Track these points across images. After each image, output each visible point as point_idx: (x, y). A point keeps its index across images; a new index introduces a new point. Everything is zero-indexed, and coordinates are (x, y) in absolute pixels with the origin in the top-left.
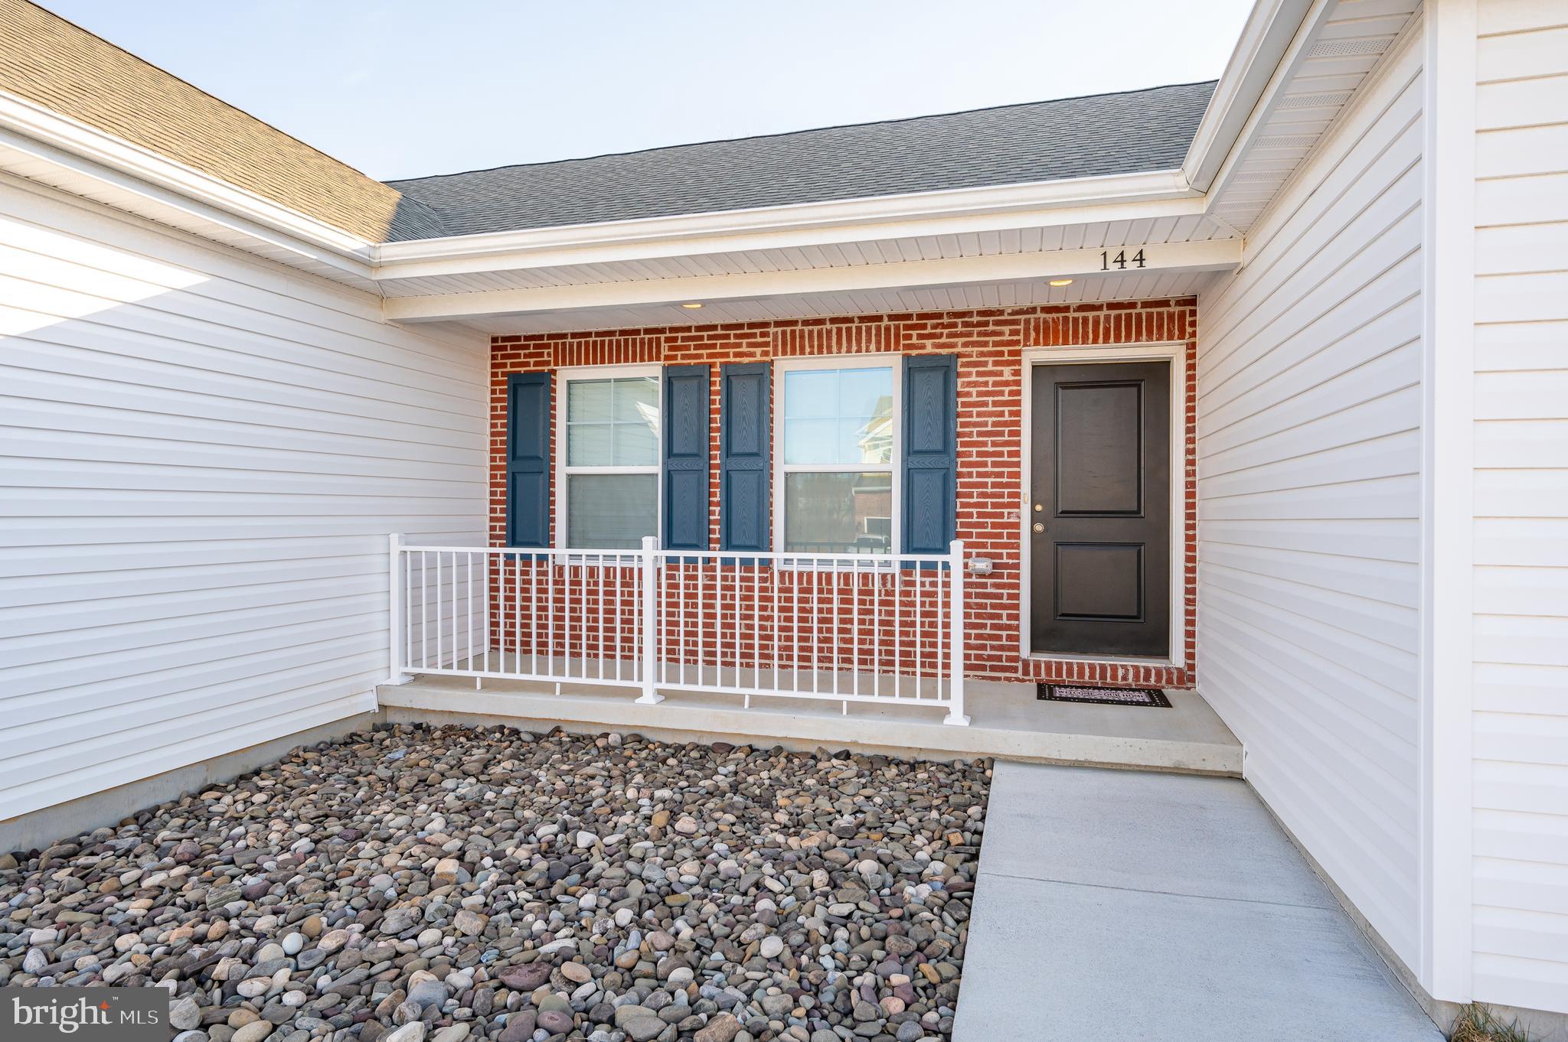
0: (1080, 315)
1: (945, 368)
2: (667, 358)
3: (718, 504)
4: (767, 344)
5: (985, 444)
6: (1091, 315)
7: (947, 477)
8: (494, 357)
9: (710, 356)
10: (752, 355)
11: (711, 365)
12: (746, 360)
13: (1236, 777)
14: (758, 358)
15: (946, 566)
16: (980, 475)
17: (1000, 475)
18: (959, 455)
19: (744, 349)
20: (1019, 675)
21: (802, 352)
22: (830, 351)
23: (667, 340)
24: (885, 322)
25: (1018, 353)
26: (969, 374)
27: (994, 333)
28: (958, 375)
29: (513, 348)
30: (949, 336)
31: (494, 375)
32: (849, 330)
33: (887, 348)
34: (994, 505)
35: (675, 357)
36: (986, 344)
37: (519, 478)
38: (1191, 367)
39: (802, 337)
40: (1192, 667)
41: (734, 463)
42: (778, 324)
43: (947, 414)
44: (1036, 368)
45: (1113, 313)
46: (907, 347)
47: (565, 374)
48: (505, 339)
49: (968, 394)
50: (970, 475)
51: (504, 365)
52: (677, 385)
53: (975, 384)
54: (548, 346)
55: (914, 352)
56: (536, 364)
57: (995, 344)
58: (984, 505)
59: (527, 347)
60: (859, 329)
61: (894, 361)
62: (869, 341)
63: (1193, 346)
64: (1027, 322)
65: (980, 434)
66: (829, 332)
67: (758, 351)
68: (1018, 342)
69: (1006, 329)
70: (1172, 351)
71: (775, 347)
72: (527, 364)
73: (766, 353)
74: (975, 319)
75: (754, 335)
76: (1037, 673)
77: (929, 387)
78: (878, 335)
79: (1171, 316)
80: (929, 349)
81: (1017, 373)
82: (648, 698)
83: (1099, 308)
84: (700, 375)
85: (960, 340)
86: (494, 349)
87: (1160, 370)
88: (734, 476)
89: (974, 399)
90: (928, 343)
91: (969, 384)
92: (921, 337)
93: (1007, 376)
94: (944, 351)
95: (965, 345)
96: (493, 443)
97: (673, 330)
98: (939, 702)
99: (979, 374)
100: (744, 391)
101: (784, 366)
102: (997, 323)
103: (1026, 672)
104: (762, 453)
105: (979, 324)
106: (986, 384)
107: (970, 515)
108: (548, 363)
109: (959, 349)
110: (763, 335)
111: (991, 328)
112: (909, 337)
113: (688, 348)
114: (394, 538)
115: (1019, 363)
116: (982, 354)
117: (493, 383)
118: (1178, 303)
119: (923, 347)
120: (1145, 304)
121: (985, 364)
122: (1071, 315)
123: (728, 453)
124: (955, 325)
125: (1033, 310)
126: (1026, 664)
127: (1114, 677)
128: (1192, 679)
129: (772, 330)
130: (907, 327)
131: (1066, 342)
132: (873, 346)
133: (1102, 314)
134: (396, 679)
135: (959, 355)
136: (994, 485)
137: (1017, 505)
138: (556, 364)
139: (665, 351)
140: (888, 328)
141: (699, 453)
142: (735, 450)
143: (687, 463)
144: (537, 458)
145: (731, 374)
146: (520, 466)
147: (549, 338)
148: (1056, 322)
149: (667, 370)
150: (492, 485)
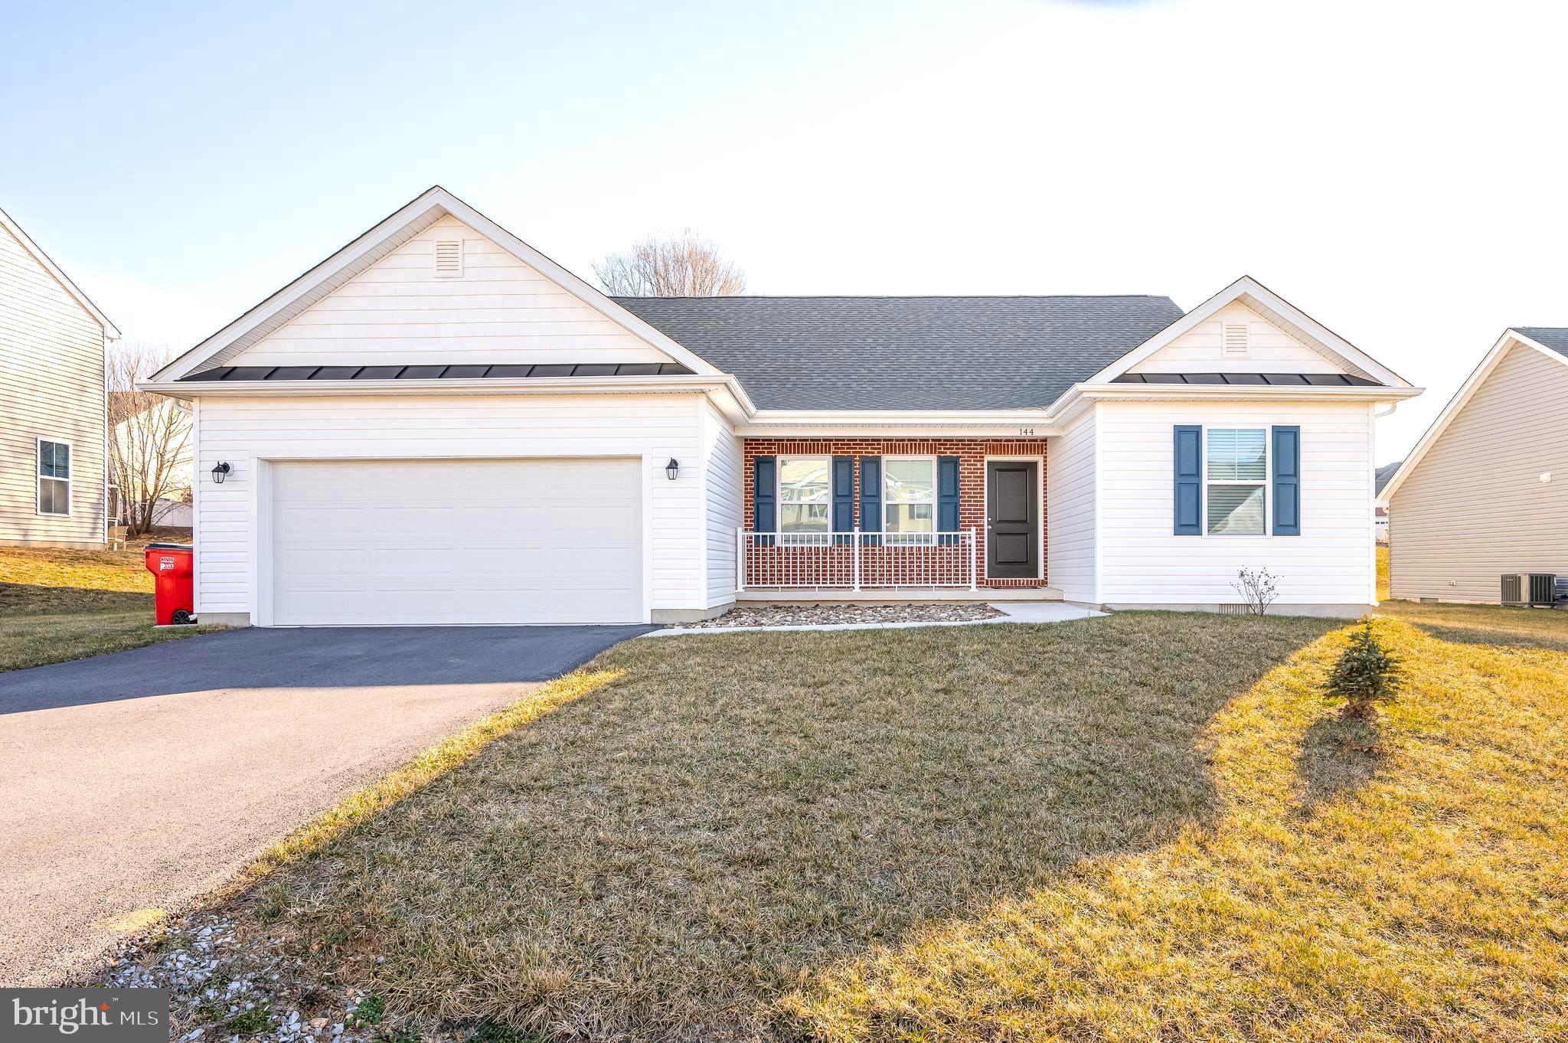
0: (1006, 443)
1: (955, 462)
2: (834, 452)
3: (858, 518)
4: (880, 448)
5: (970, 493)
6: (1010, 443)
7: (956, 506)
8: (746, 448)
9: (854, 452)
10: (873, 453)
11: (855, 457)
12: (870, 455)
13: (1062, 601)
14: (876, 454)
16: (968, 505)
17: (977, 505)
18: (961, 497)
19: (869, 450)
20: (984, 585)
21: (895, 453)
22: (906, 453)
23: (834, 444)
24: (931, 442)
25: (983, 457)
26: (964, 465)
27: (974, 449)
28: (960, 465)
29: (756, 444)
30: (957, 449)
31: (746, 457)
32: (915, 444)
33: (931, 453)
34: (974, 518)
35: (837, 452)
36: (970, 453)
37: (760, 507)
38: (1045, 465)
39: (895, 446)
40: (1046, 578)
41: (866, 500)
42: (884, 440)
43: (956, 481)
44: (989, 463)
46: (939, 453)
47: (781, 458)
48: (751, 440)
49: (964, 473)
50: (965, 505)
51: (751, 452)
52: (839, 465)
53: (967, 469)
54: (775, 444)
55: (942, 455)
56: (768, 452)
57: (974, 453)
58: (971, 518)
59: (763, 444)
60: (919, 444)
61: (933, 458)
62: (923, 449)
63: (1045, 457)
64: (986, 445)
65: (968, 489)
66: (907, 445)
67: (876, 451)
68: (982, 453)
69: (978, 447)
70: (1038, 458)
71: (883, 450)
72: (764, 452)
73: (879, 453)
74: (967, 443)
75: (874, 444)
76: (991, 584)
77: (948, 469)
78: (928, 447)
79: (1038, 445)
80: (948, 454)
81: (982, 465)
82: (857, 590)
83: (1013, 441)
84: (849, 461)
85: (961, 451)
86: (746, 444)
87: (1034, 464)
88: (867, 506)
89: (966, 475)
90: (948, 451)
91: (964, 469)
92: (945, 449)
93: (979, 466)
94: (954, 455)
95: (963, 453)
96: (746, 489)
97: (836, 440)
98: (967, 584)
99: (968, 465)
100: (870, 469)
101: (886, 458)
102: (975, 445)
103: (987, 584)
104: (877, 496)
105: (968, 445)
106: (970, 469)
107: (965, 522)
108: (775, 452)
109: (960, 455)
110: (878, 444)
111: (972, 446)
112: (940, 448)
113: (844, 448)
114: (740, 530)
115: (983, 461)
116: (969, 457)
117: (746, 461)
118: (1041, 441)
119: (946, 453)
120: (1029, 441)
121: (970, 461)
122: (1003, 443)
123: (863, 495)
124: (958, 445)
125: (989, 440)
126: (987, 581)
127: (1020, 584)
128: (1047, 583)
129: (882, 442)
130: (939, 444)
131: (1001, 453)
132: (925, 452)
133: (1014, 443)
134: (740, 589)
135: (960, 457)
136: (974, 509)
137: (983, 518)
138: (779, 453)
139: (832, 449)
140: (931, 445)
141: (850, 495)
142: (866, 494)
143: (843, 500)
144: (769, 496)
145: (864, 461)
146: (761, 500)
147: (775, 440)
148: (997, 445)
149: (834, 457)
150: (746, 509)
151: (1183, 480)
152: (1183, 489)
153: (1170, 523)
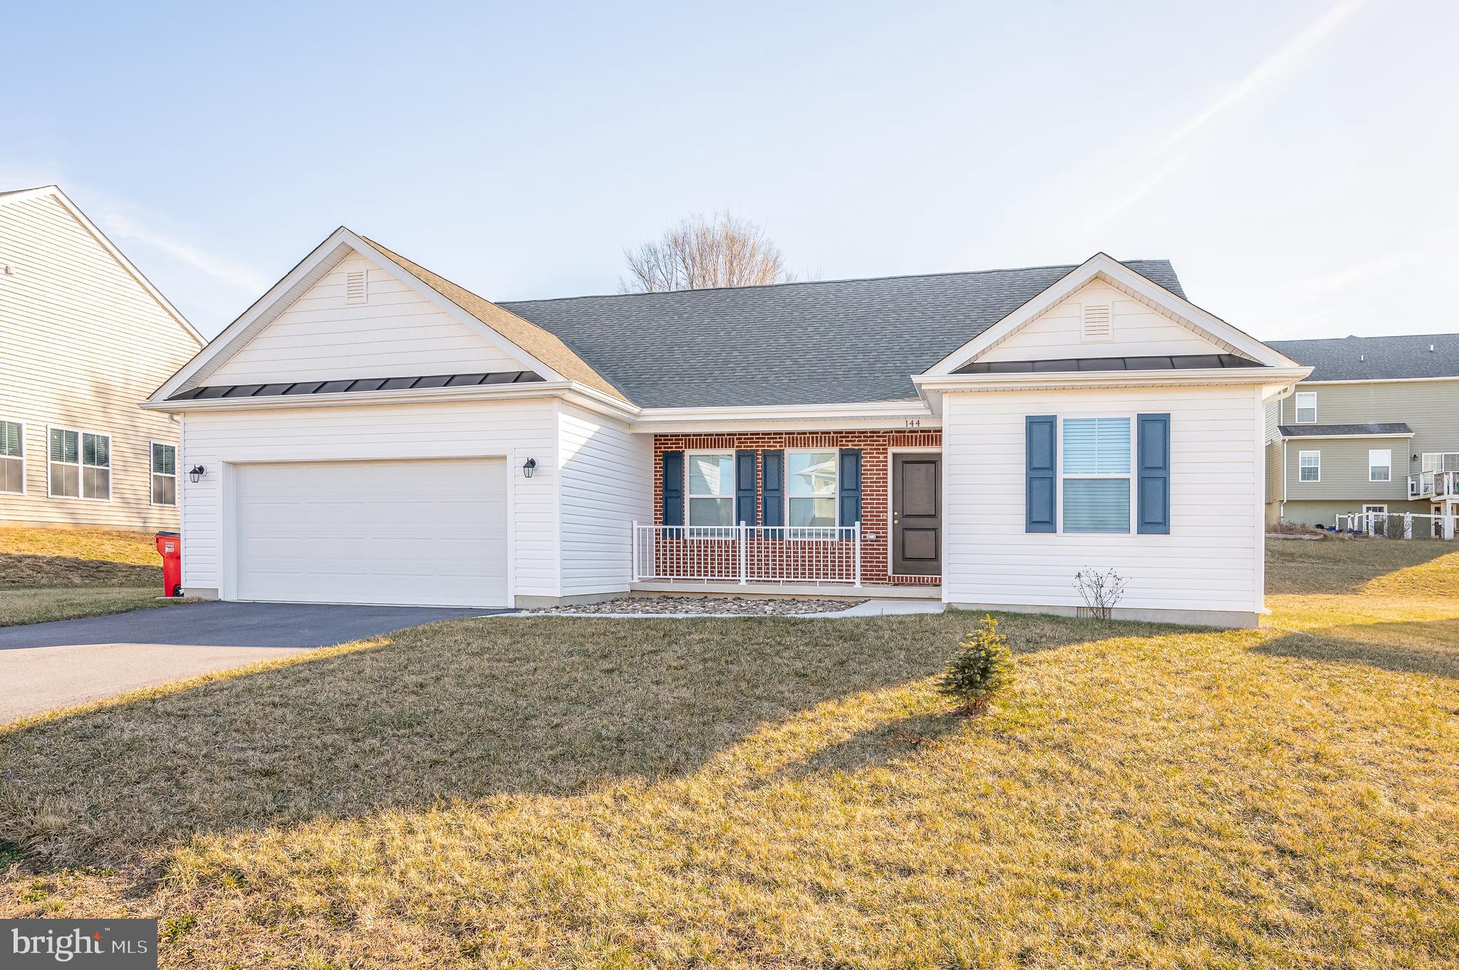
0: (910, 434)
1: (856, 455)
2: (737, 447)
3: (761, 511)
4: (782, 442)
5: (873, 486)
6: (914, 434)
7: (858, 500)
8: (655, 444)
9: (756, 446)
10: (776, 446)
11: (758, 450)
12: (772, 449)
14: (778, 448)
15: (854, 530)
16: (871, 499)
17: (879, 499)
18: (862, 491)
19: (772, 444)
20: (887, 582)
21: (797, 446)
22: (809, 446)
23: (737, 439)
24: (832, 434)
25: (886, 449)
26: (866, 457)
27: (876, 441)
28: (862, 458)
29: (665, 440)
30: (858, 441)
31: (656, 452)
32: (817, 437)
33: (833, 446)
34: (877, 512)
35: (741, 447)
36: (873, 445)
37: (669, 500)
39: (797, 439)
41: (768, 494)
42: (786, 434)
43: (858, 473)
44: (894, 455)
45: (923, 434)
46: (841, 445)
47: (688, 452)
48: (660, 436)
49: (866, 466)
50: (867, 499)
51: (661, 448)
52: (742, 459)
53: (869, 462)
54: (682, 440)
55: (844, 448)
56: (676, 448)
57: (877, 445)
58: (873, 512)
59: (672, 440)
60: (821, 437)
61: (835, 451)
62: (825, 442)
64: (889, 436)
65: (871, 482)
66: (808, 438)
67: (778, 445)
68: (885, 445)
69: (881, 439)
71: (785, 443)
72: (672, 448)
73: (782, 446)
74: (869, 435)
75: (776, 438)
76: (894, 581)
77: (850, 462)
78: (829, 440)
80: (850, 447)
81: (886, 457)
82: (743, 583)
83: (917, 432)
84: (752, 455)
85: (863, 443)
86: (655, 440)
87: (938, 456)
88: (769, 500)
89: (868, 468)
90: (850, 444)
91: (867, 462)
92: (846, 441)
93: (881, 459)
94: (856, 448)
95: (864, 445)
96: (656, 483)
97: (739, 434)
98: (852, 580)
99: (870, 457)
100: (772, 463)
101: (788, 451)
102: (877, 437)
103: (890, 580)
104: (780, 489)
105: (870, 437)
106: (873, 462)
107: (867, 516)
108: (682, 447)
109: (862, 447)
110: (780, 438)
111: (875, 438)
112: (842, 441)
113: (747, 443)
114: (635, 522)
115: (887, 453)
116: (871, 449)
117: (655, 456)
119: (848, 445)
121: (873, 453)
122: (907, 434)
123: (765, 489)
124: (860, 437)
125: (892, 432)
126: (890, 577)
127: (923, 581)
129: (784, 436)
130: (841, 437)
131: (904, 445)
132: (827, 445)
133: (918, 434)
134: (636, 580)
135: (862, 449)
136: (877, 504)
137: (887, 512)
138: (685, 448)
139: (736, 444)
140: (833, 437)
141: (752, 489)
142: (768, 488)
143: (746, 493)
144: (677, 490)
145: (766, 455)
146: (669, 494)
147: (683, 436)
148: (901, 437)
149: (737, 452)
150: (655, 503)
151: (1035, 474)
152: (1035, 483)
153: (1022, 520)
